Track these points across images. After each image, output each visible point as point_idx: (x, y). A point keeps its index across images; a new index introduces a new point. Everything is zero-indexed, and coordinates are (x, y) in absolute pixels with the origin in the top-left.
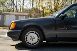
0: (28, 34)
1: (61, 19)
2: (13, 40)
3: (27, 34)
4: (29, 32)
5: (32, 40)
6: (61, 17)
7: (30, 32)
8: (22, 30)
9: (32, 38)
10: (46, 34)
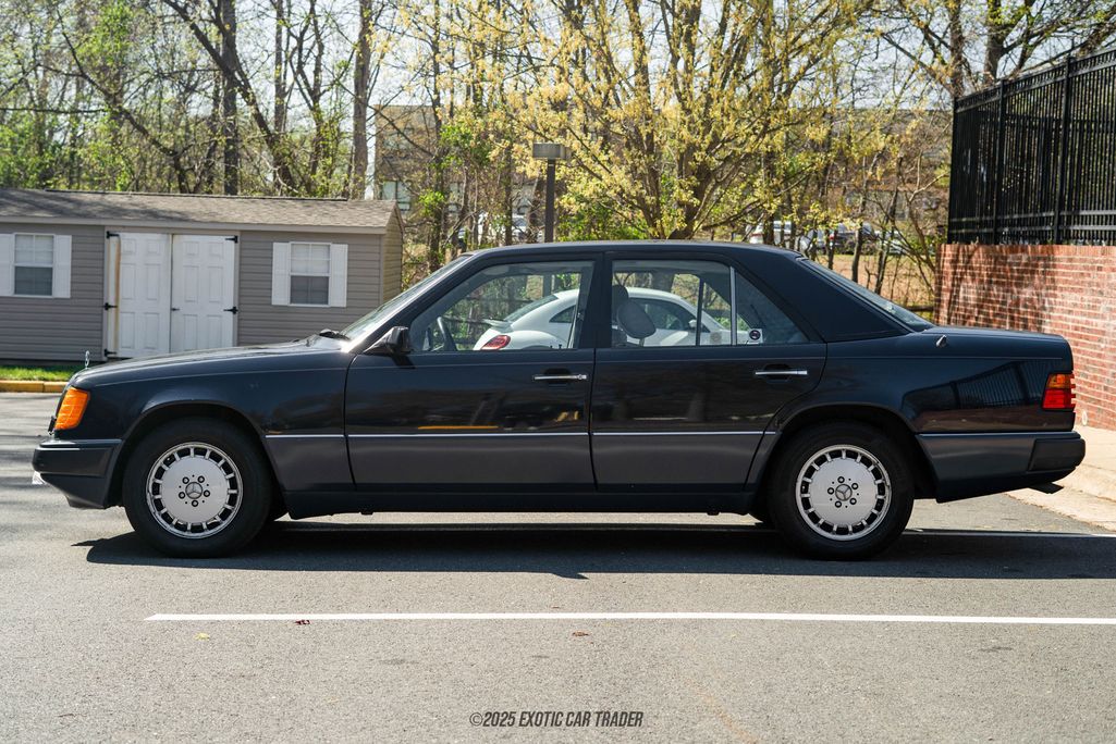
0: (168, 463)
1: (388, 364)
2: (74, 504)
3: (160, 462)
4: (174, 451)
5: (195, 504)
6: (382, 346)
7: (181, 447)
8: (128, 434)
9: (194, 491)
10: (281, 462)
